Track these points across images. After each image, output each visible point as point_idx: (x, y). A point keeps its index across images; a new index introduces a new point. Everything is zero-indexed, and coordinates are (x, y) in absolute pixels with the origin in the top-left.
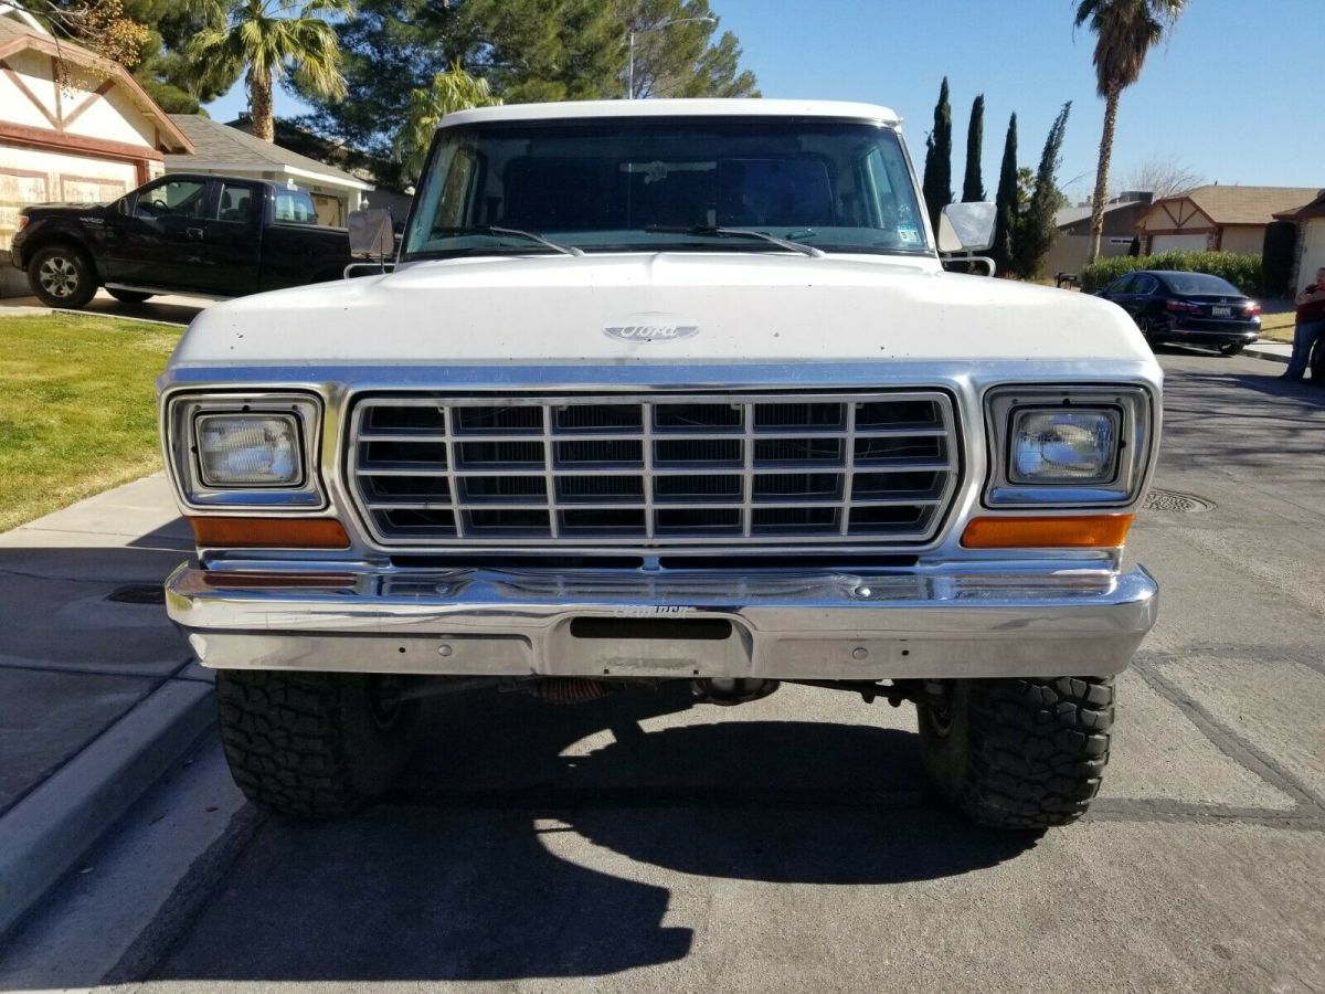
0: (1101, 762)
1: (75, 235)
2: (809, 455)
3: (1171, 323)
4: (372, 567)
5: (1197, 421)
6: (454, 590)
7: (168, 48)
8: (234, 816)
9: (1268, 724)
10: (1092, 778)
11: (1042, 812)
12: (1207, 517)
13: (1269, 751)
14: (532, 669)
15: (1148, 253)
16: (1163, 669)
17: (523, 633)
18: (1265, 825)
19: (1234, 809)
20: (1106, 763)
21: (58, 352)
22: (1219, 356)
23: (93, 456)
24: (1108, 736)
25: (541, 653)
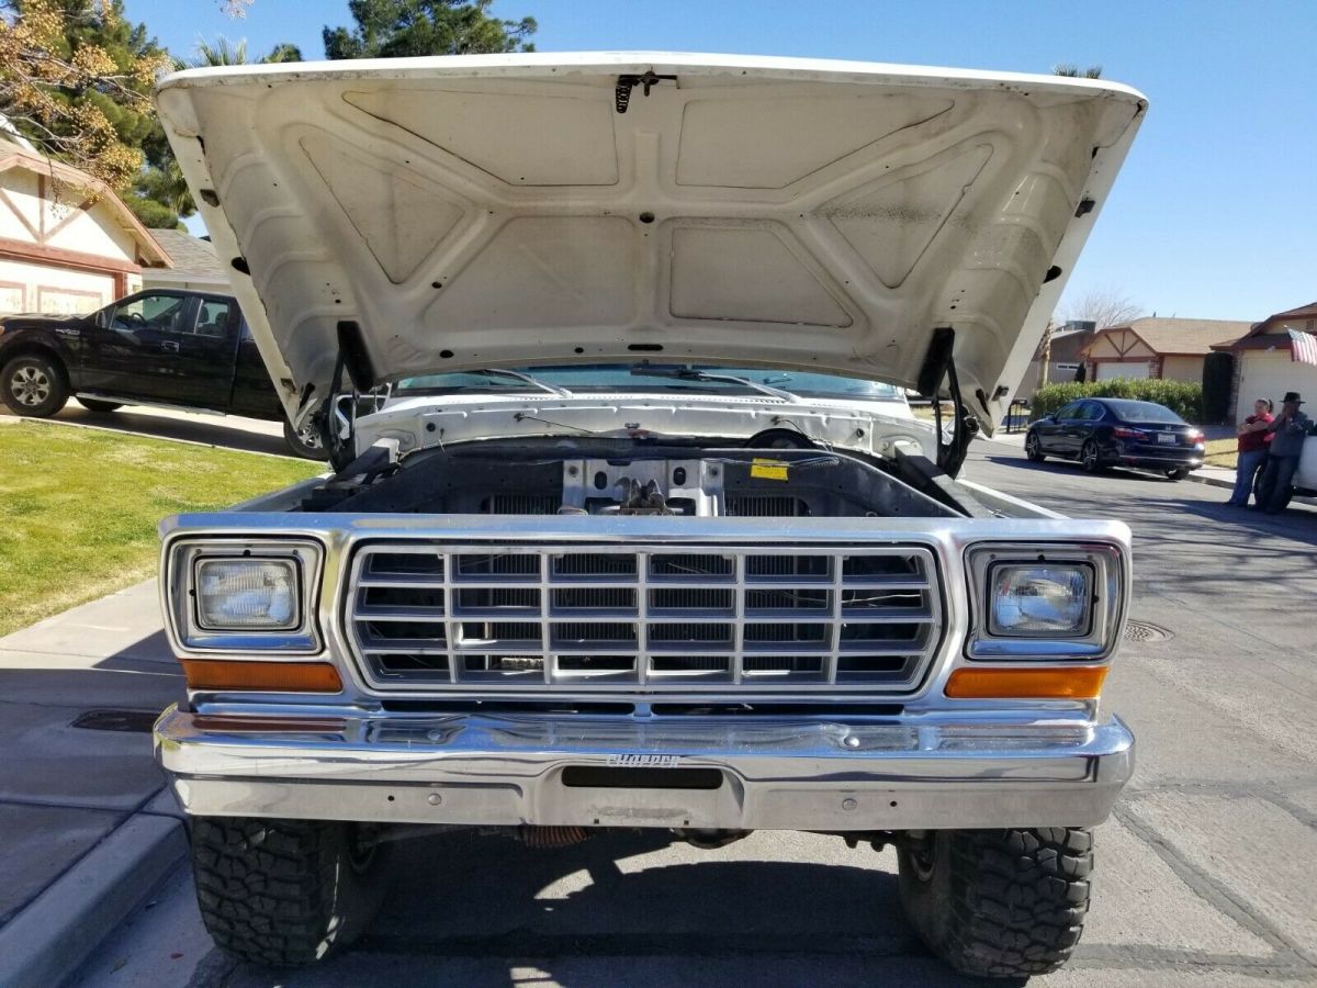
0: (1082, 909)
1: (49, 345)
2: (795, 603)
3: (1119, 448)
4: (363, 711)
5: (1150, 547)
6: (446, 736)
7: (150, 164)
8: (200, 963)
9: (1239, 865)
10: (1073, 925)
11: (1026, 961)
12: (1165, 647)
13: (1242, 893)
14: (522, 819)
15: (1094, 379)
16: (1134, 806)
17: (516, 783)
18: (1245, 974)
19: (1213, 956)
20: (1087, 910)
21: (26, 462)
22: (1165, 481)
23: (58, 572)
24: (1088, 882)
25: (532, 803)
